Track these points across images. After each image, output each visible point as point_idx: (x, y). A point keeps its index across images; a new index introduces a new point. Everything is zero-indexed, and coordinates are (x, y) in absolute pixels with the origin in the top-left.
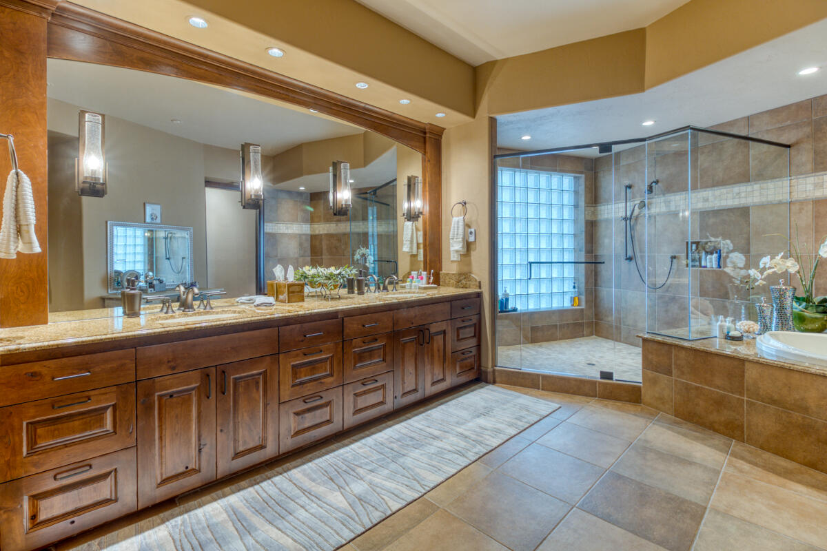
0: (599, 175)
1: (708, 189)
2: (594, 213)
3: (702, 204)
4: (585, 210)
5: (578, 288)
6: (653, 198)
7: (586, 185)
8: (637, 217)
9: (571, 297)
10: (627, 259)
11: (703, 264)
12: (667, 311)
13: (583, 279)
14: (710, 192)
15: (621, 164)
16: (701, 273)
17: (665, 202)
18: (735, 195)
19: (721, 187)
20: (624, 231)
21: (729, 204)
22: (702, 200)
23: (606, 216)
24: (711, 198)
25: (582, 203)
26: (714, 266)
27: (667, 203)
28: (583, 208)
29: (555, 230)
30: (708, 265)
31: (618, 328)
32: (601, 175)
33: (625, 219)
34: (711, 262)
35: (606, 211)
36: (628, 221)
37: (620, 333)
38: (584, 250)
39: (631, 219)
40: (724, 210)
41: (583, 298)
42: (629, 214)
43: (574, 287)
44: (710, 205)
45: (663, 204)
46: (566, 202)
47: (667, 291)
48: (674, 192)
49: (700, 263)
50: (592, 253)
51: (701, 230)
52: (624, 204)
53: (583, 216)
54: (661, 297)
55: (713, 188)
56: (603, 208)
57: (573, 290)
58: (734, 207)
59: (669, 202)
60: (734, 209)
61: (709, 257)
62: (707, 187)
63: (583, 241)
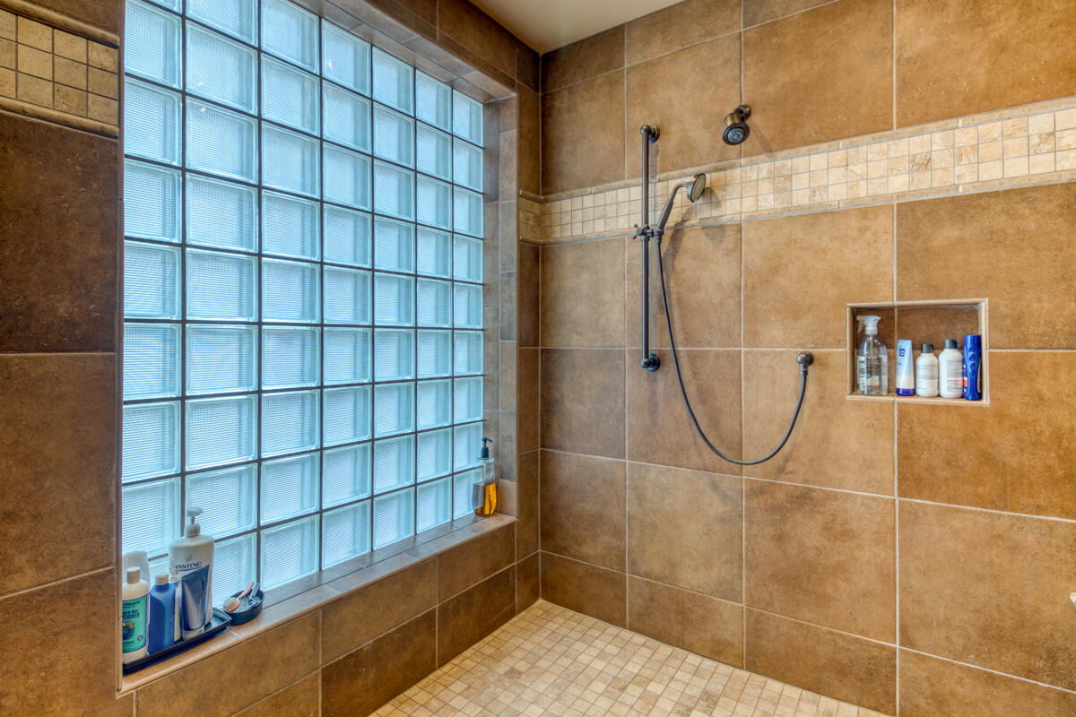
0: (557, 103)
1: (932, 126)
2: (543, 221)
3: (905, 178)
4: (519, 209)
5: (497, 455)
6: (732, 167)
7: (520, 127)
8: (678, 231)
9: (476, 487)
10: (647, 365)
11: (903, 382)
12: (780, 539)
13: (510, 428)
14: (937, 136)
15: (626, 66)
16: (904, 414)
17: (772, 177)
18: (1035, 140)
19: (978, 117)
20: (640, 273)
21: (1010, 173)
22: (905, 165)
23: (577, 231)
24: (940, 157)
25: (510, 186)
26: (945, 391)
27: (782, 182)
28: (514, 201)
29: (427, 265)
30: (924, 388)
31: (616, 582)
32: (561, 103)
33: (645, 233)
34: (935, 376)
35: (578, 216)
36: (653, 242)
37: (623, 600)
38: (514, 333)
39: (661, 234)
40: (996, 194)
41: (512, 486)
42: (655, 219)
43: (485, 454)
44: (931, 184)
45: (766, 186)
46: (461, 225)
47: (781, 470)
48: (806, 142)
49: (892, 380)
50: (536, 343)
51: (903, 268)
52: (637, 193)
53: (514, 224)
54: (758, 491)
55: (951, 123)
56: (566, 205)
57: (481, 462)
58: (1035, 182)
59: (789, 177)
60: (1035, 188)
61: (925, 359)
62: (925, 118)
63: (513, 306)
